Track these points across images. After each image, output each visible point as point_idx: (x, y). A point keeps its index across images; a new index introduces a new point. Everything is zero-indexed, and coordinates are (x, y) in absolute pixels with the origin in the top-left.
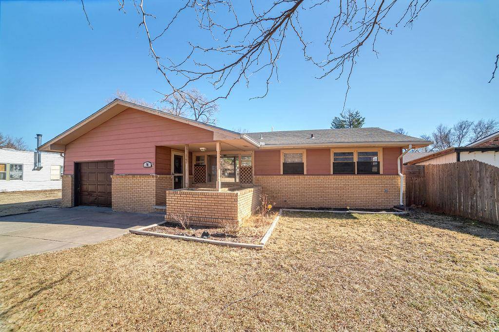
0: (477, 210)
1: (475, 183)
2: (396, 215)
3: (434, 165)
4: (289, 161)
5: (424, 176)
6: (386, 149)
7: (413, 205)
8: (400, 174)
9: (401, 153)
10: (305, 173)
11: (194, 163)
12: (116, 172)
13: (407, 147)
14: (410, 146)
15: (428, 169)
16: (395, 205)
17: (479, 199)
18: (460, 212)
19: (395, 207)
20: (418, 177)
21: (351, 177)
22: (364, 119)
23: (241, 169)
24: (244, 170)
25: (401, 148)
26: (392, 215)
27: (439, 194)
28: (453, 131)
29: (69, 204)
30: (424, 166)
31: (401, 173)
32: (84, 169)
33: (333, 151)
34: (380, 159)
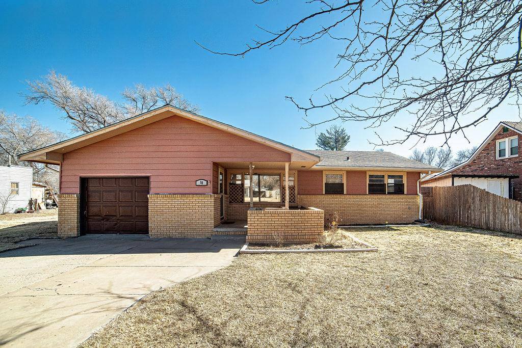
0: (471, 219)
1: (470, 200)
3: (440, 188)
4: (331, 181)
5: (432, 196)
6: (409, 174)
8: (419, 194)
9: (420, 177)
10: (345, 193)
11: (229, 181)
12: (151, 191)
13: (425, 172)
14: (430, 172)
15: (435, 190)
16: (417, 219)
17: (472, 212)
18: (460, 222)
20: (428, 196)
21: (383, 196)
22: (349, 137)
25: (419, 173)
27: (444, 210)
28: (425, 155)
29: (74, 233)
30: (432, 188)
32: (92, 187)
33: (368, 174)
34: (405, 181)
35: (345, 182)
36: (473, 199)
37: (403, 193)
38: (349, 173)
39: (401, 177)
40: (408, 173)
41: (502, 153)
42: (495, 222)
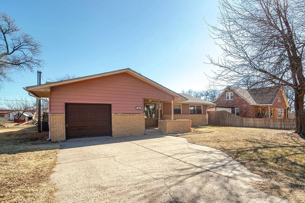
3: (213, 111)
4: (176, 108)
8: (207, 114)
10: (181, 113)
12: (113, 112)
16: (206, 124)
21: (195, 115)
25: (207, 105)
33: (190, 105)
34: (202, 109)
35: (181, 108)
36: (226, 116)
37: (201, 114)
38: (183, 104)
39: (201, 107)
40: (203, 105)
41: (228, 98)
42: (233, 124)
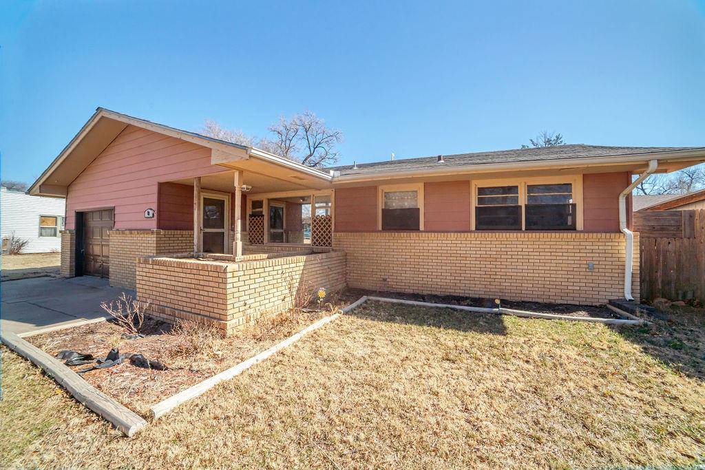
2: (609, 325)
5: (692, 236)
6: (590, 177)
7: (659, 301)
8: (626, 230)
9: (628, 183)
10: (422, 227)
11: (249, 212)
12: (116, 225)
13: (642, 167)
14: (653, 165)
15: (703, 219)
16: (612, 298)
19: (611, 302)
20: (674, 236)
21: (512, 236)
23: (315, 221)
24: (320, 223)
25: (627, 172)
26: (601, 327)
30: (692, 214)
31: (628, 227)
33: (476, 184)
34: (578, 198)
35: (421, 206)
38: (431, 186)
39: (567, 187)
